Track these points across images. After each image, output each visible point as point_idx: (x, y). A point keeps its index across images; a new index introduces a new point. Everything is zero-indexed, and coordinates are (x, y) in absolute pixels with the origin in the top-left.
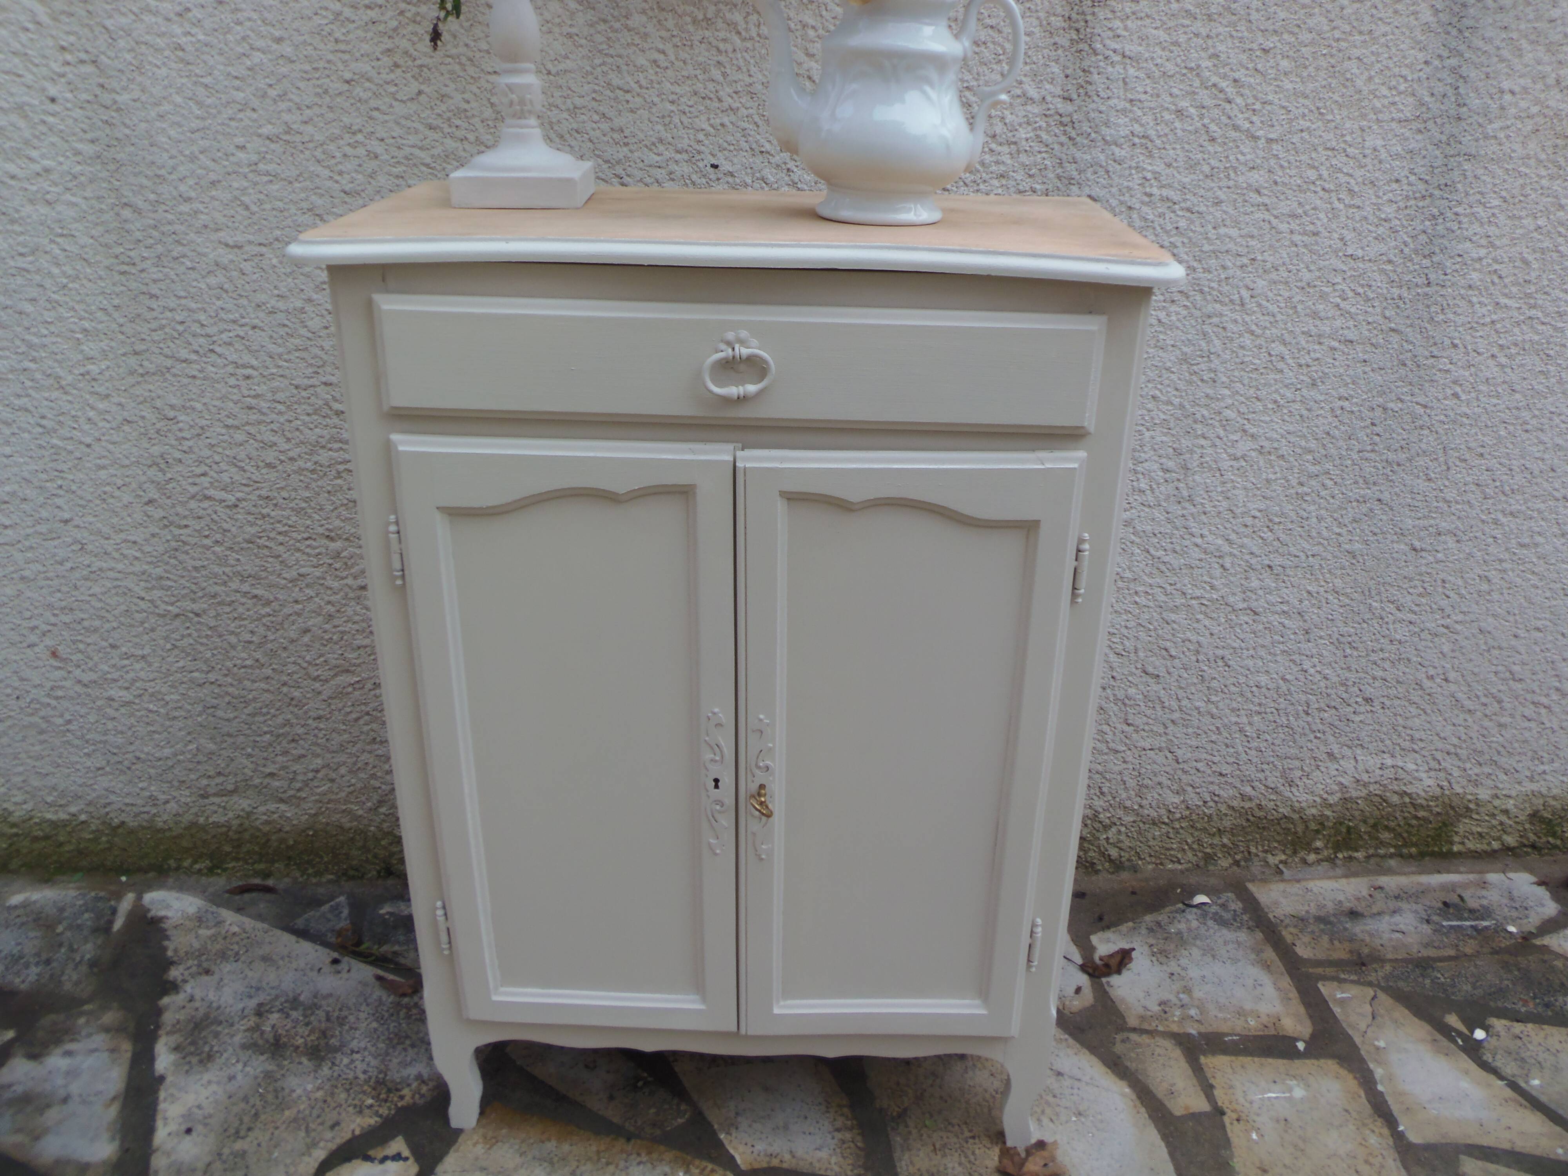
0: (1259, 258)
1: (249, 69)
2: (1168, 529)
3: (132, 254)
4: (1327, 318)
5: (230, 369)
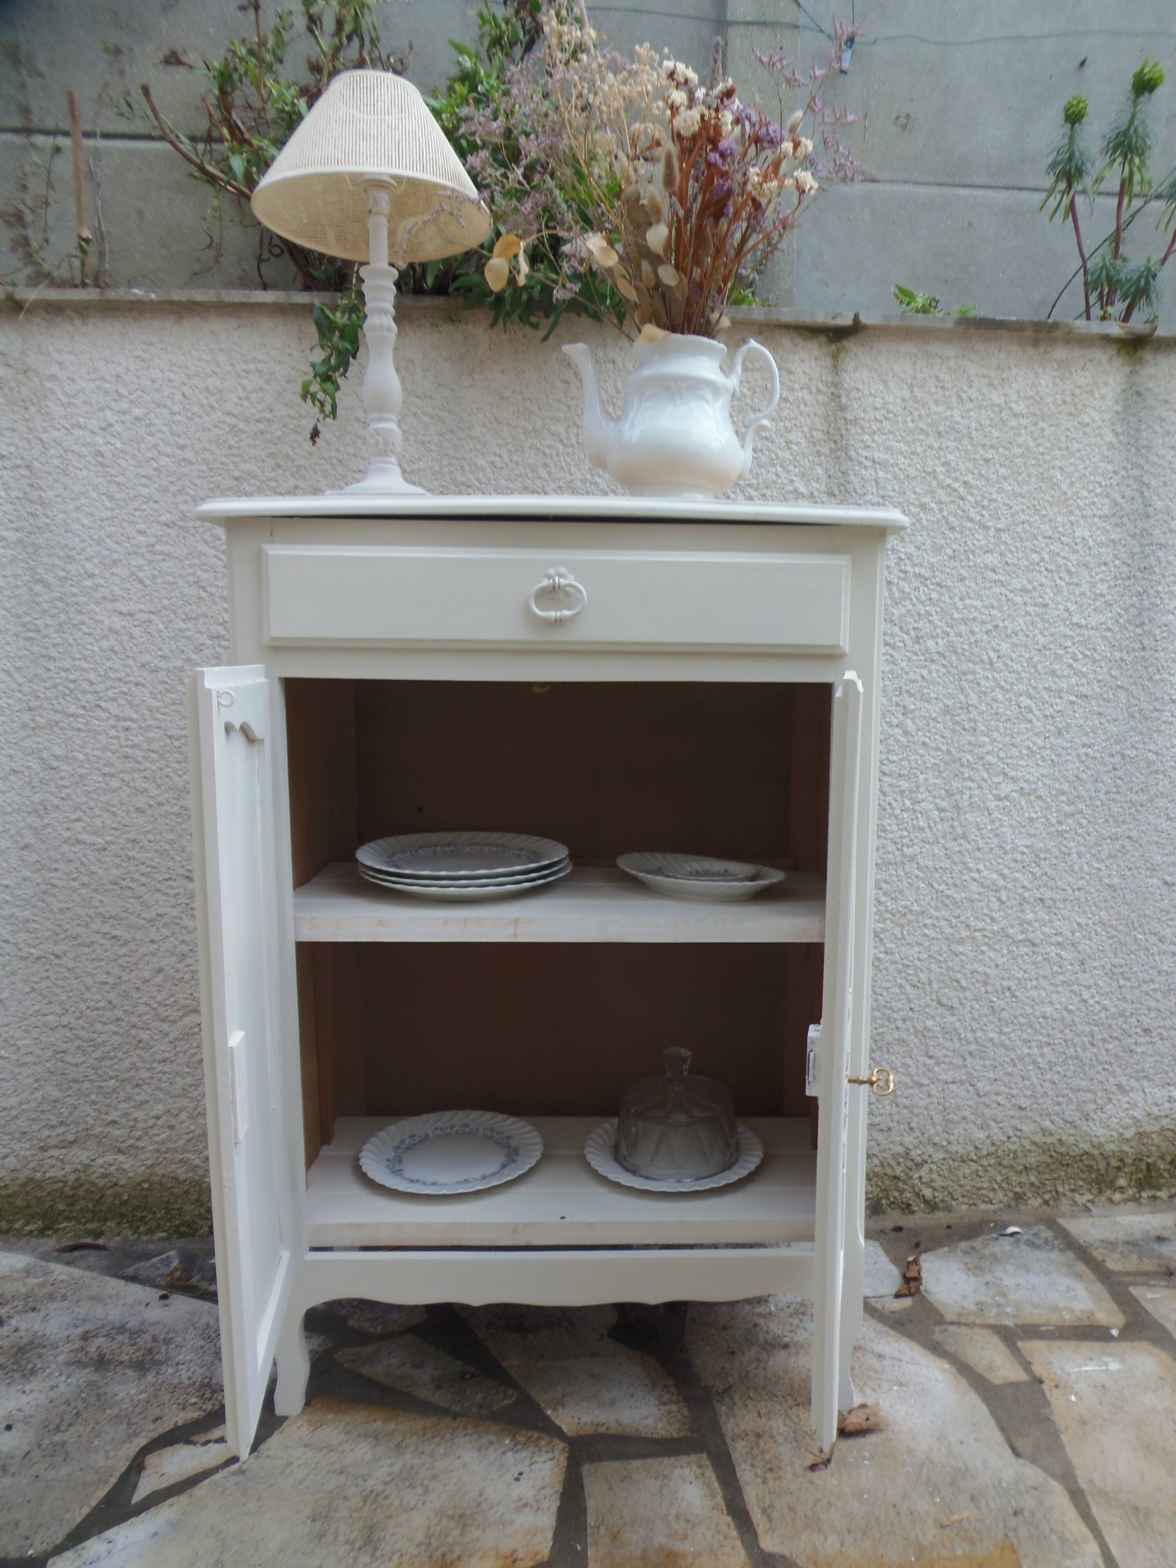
0: (1001, 624)
1: (155, 470)
2: (947, 864)
3: (38, 622)
4: (1064, 676)
5: (112, 722)
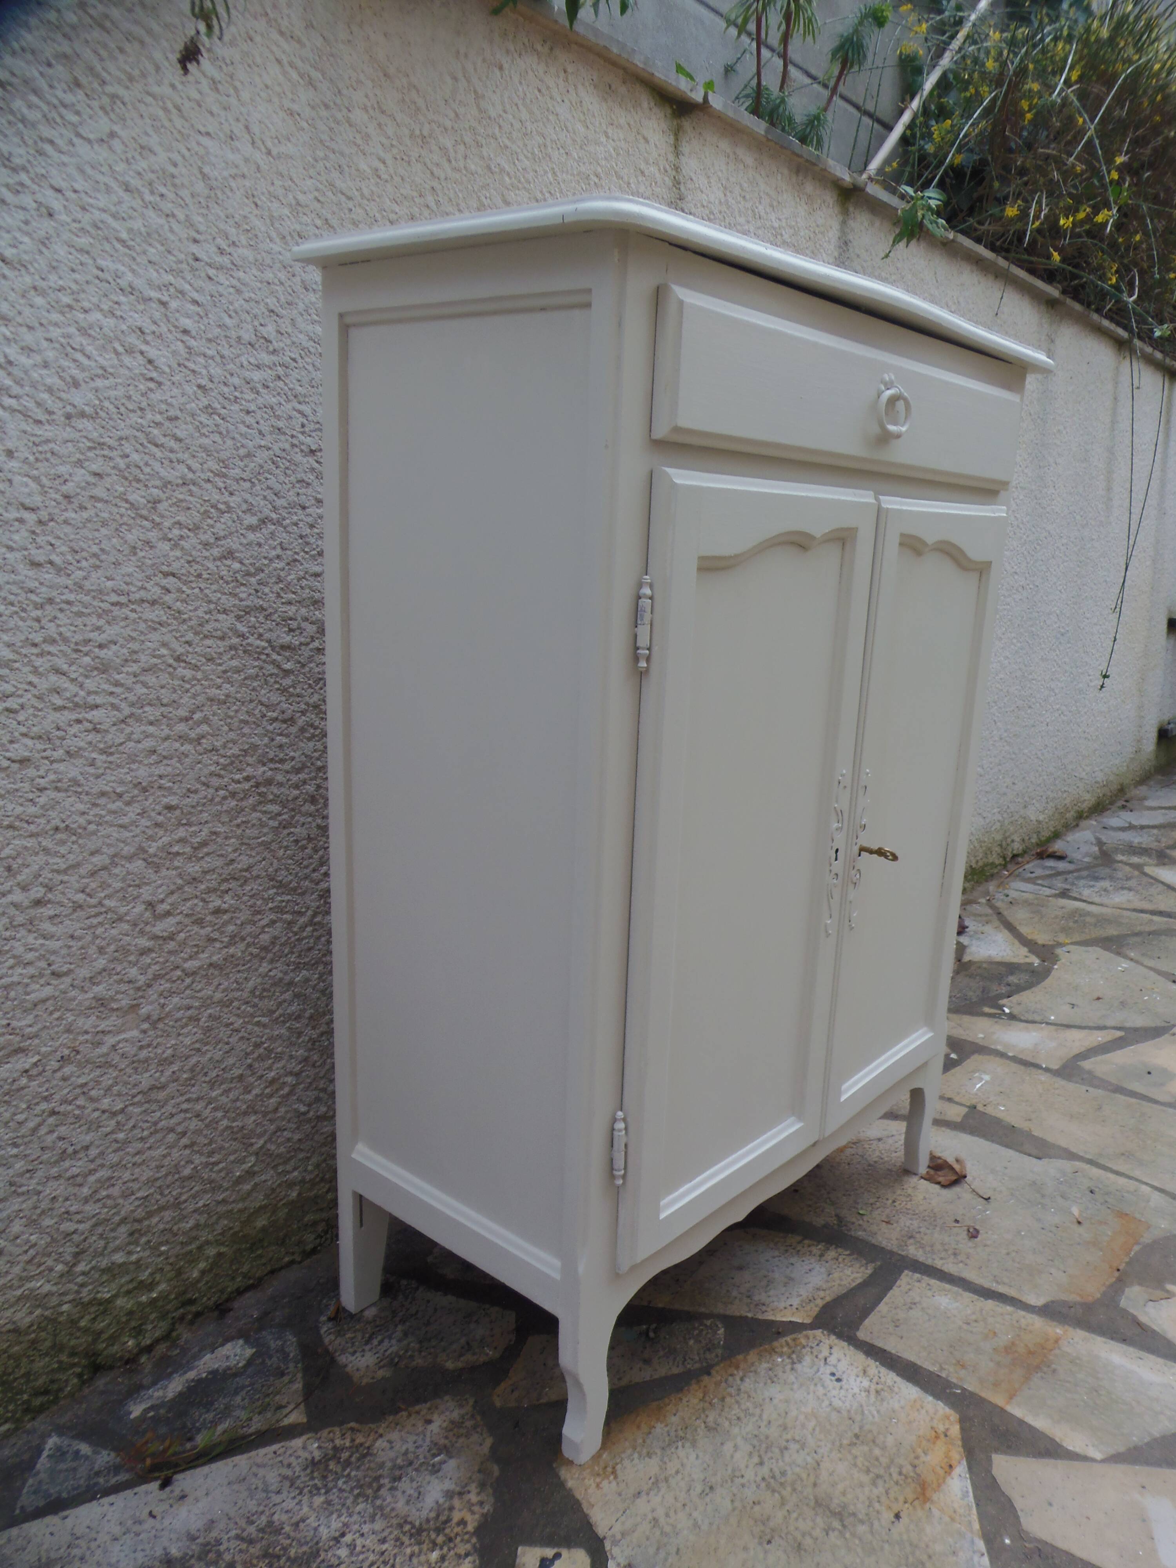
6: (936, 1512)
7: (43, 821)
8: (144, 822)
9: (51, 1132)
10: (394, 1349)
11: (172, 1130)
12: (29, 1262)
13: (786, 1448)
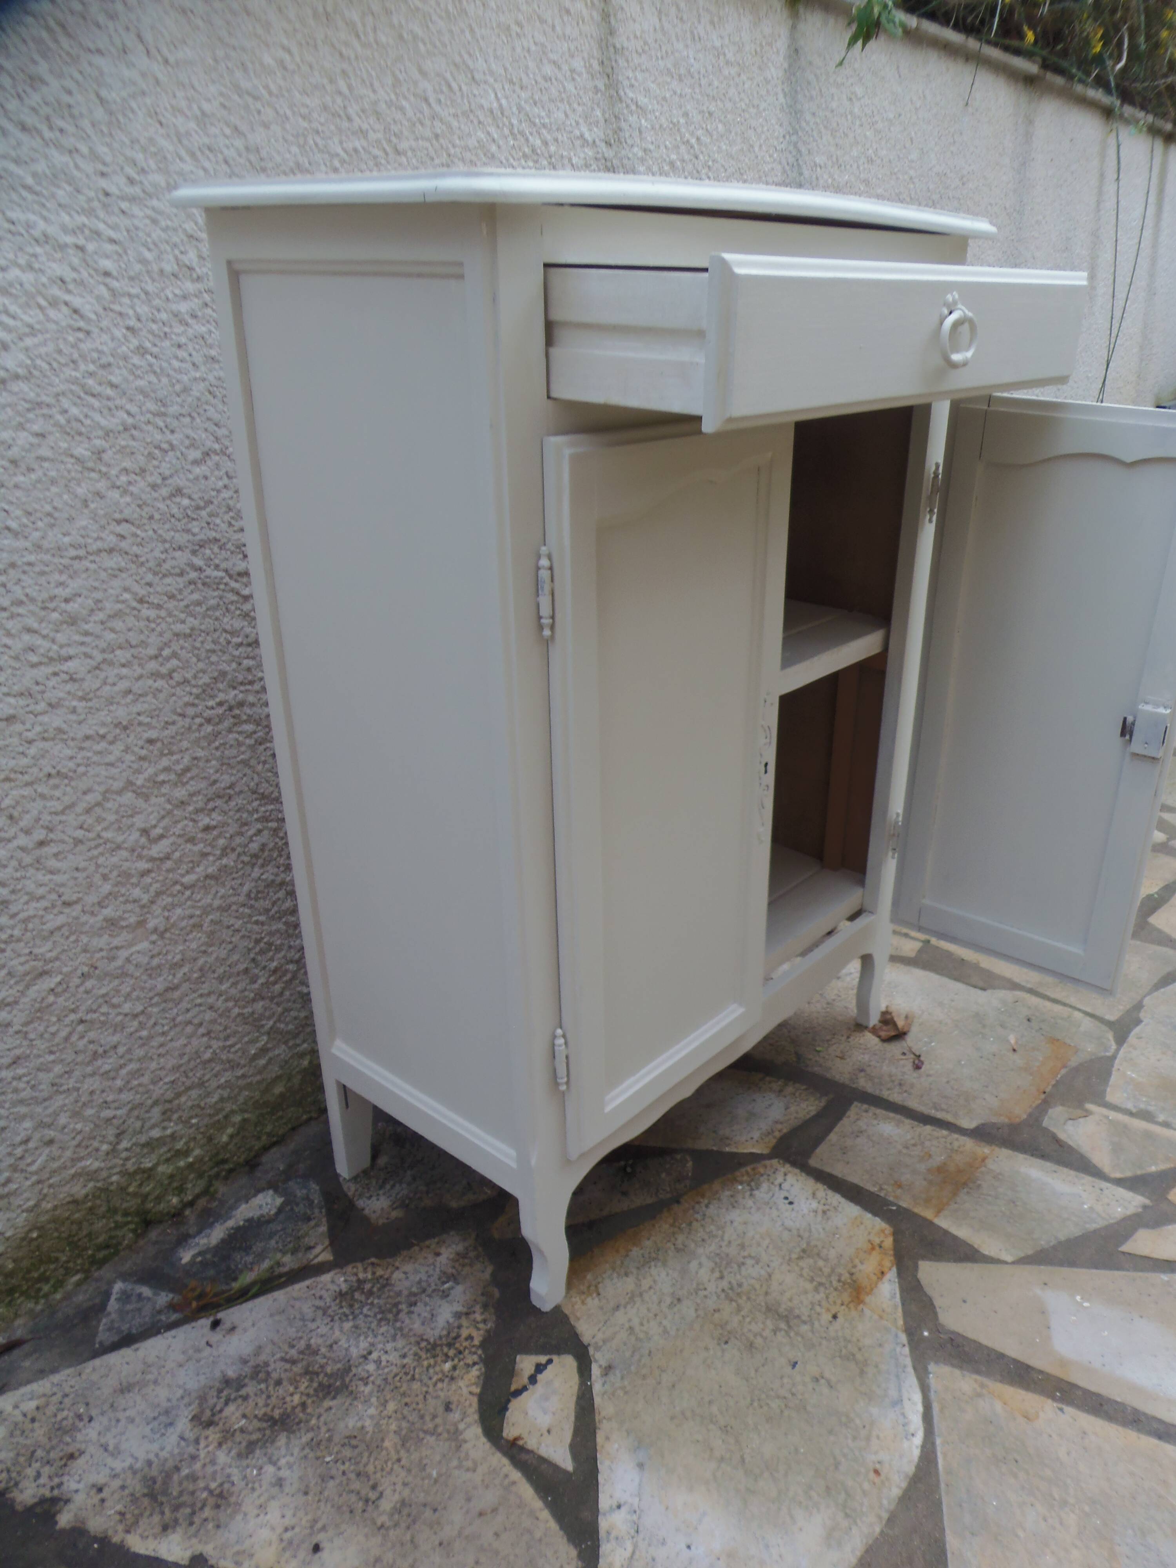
6: (867, 1312)
7: (35, 770)
8: (129, 757)
9: (82, 1037)
10: (405, 1192)
11: (189, 1022)
12: (78, 1146)
13: (743, 1264)
